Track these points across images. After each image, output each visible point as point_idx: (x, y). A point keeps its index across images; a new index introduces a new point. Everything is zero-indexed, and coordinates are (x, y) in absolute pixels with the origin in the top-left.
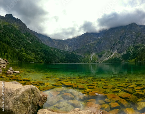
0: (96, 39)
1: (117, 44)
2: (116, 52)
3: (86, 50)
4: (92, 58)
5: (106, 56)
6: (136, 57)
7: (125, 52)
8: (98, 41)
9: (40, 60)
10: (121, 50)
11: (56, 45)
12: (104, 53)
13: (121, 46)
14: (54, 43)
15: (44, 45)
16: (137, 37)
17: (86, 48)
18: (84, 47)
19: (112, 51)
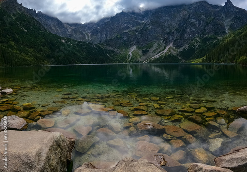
0: (139, 24)
1: (173, 32)
2: (171, 45)
3: (122, 41)
4: (131, 54)
5: (155, 51)
6: (204, 56)
7: (186, 47)
8: (143, 26)
9: (43, 61)
10: (180, 44)
11: (70, 34)
12: (151, 46)
13: (181, 37)
14: (67, 30)
15: (50, 33)
16: (208, 24)
17: (121, 38)
18: (119, 37)
19: (166, 44)
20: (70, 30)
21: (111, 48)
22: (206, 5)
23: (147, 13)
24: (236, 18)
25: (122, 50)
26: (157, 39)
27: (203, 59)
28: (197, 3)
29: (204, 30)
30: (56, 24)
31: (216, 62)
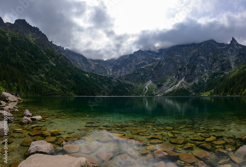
0: (155, 61)
1: (185, 68)
2: (183, 80)
3: (139, 76)
4: (147, 88)
5: (168, 85)
6: (212, 89)
7: (196, 81)
8: (158, 62)
10: (191, 78)
11: (94, 69)
12: (165, 81)
13: (191, 72)
14: (91, 65)
15: (76, 68)
16: (215, 61)
17: (138, 73)
18: (136, 72)
19: (178, 78)
20: (93, 66)
21: (129, 83)
22: (214, 43)
23: (161, 51)
24: (240, 54)
25: (139, 84)
26: (170, 75)
27: (211, 92)
28: (205, 42)
29: (212, 66)
30: (81, 60)
31: (223, 95)
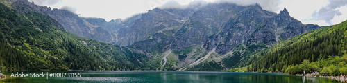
0: (178, 23)
1: (217, 36)
2: (214, 51)
3: (154, 44)
4: (165, 60)
5: (193, 57)
6: (250, 64)
7: (231, 53)
8: (181, 26)
9: (61, 65)
10: (224, 49)
11: (93, 34)
12: (190, 51)
13: (225, 42)
14: (89, 29)
15: (69, 33)
16: (257, 31)
17: (154, 39)
18: (151, 38)
19: (207, 49)
20: (92, 29)
22: (259, 10)
24: (289, 28)
25: (155, 54)
26: (197, 43)
27: (248, 68)
28: (249, 6)
29: (252, 36)
30: (75, 22)
31: (263, 72)
